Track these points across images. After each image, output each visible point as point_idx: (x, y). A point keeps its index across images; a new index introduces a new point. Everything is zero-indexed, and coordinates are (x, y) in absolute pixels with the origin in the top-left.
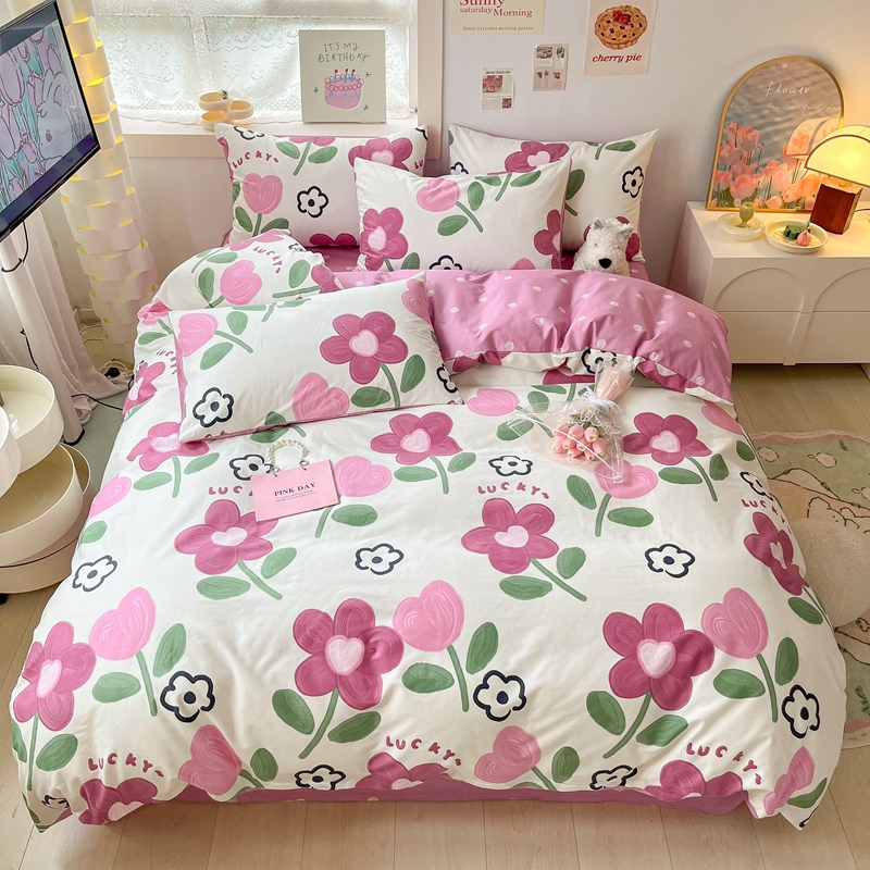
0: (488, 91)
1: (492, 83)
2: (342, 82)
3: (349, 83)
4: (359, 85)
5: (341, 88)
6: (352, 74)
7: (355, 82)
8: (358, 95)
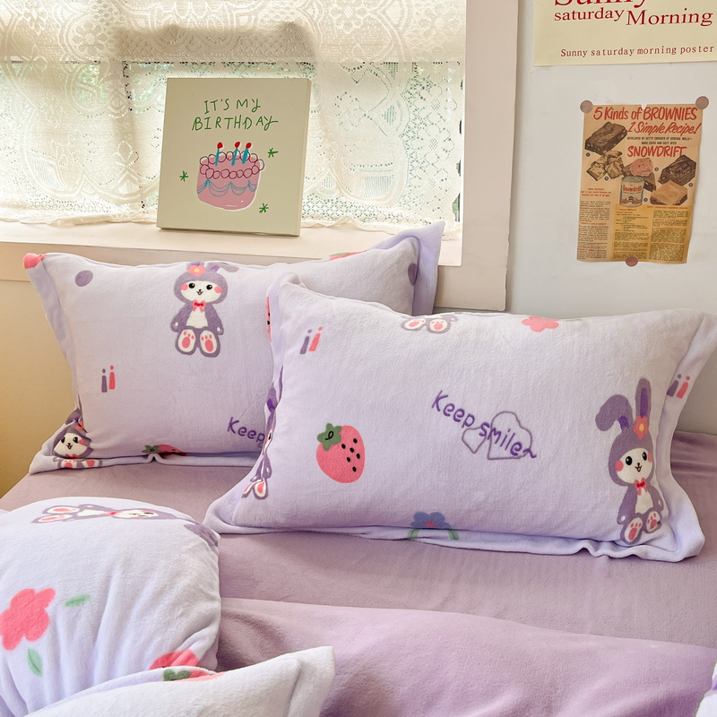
2: (228, 164)
3: (239, 165)
4: (255, 170)
5: (225, 174)
6: (246, 152)
7: (248, 164)
8: (252, 187)
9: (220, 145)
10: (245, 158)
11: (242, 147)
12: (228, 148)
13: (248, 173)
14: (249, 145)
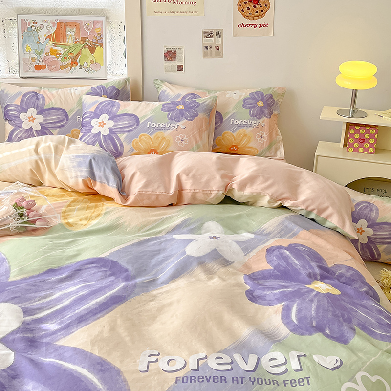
0: (168, 61)
1: (170, 55)
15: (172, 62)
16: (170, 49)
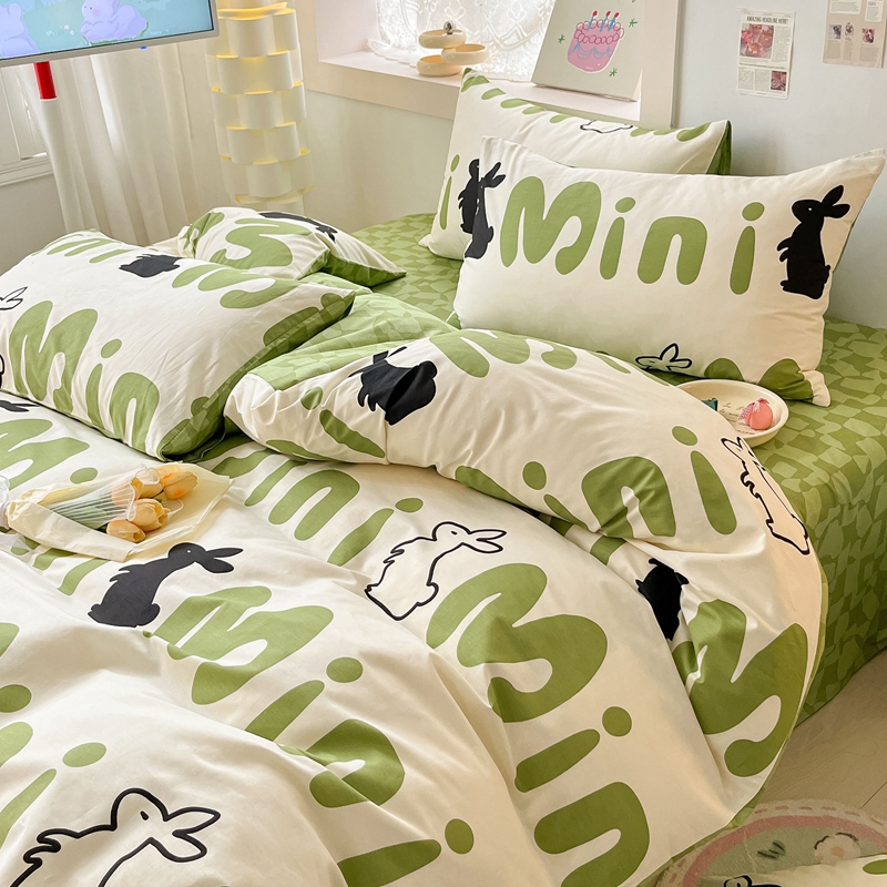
0: (749, 54)
1: (757, 39)
2: (596, 31)
3: (604, 32)
4: (616, 37)
5: (593, 39)
6: (614, 21)
7: (612, 32)
8: (609, 52)
9: (595, 13)
10: (611, 27)
11: (611, 16)
12: (600, 16)
13: (609, 40)
14: (617, 15)
15: (759, 61)
16: (758, 19)
